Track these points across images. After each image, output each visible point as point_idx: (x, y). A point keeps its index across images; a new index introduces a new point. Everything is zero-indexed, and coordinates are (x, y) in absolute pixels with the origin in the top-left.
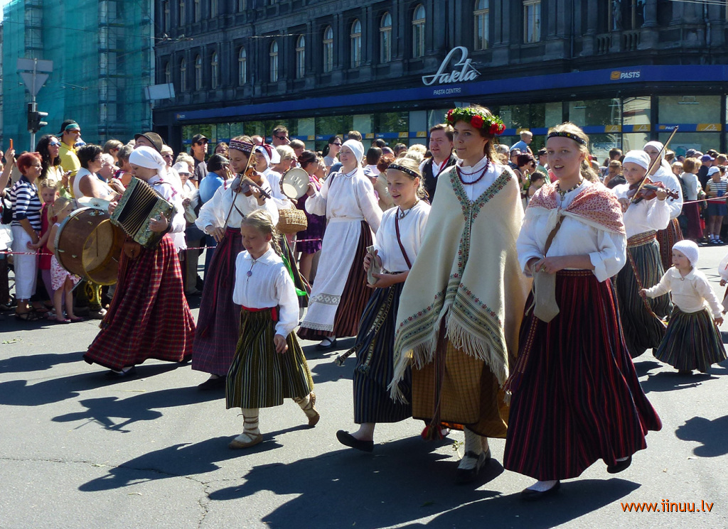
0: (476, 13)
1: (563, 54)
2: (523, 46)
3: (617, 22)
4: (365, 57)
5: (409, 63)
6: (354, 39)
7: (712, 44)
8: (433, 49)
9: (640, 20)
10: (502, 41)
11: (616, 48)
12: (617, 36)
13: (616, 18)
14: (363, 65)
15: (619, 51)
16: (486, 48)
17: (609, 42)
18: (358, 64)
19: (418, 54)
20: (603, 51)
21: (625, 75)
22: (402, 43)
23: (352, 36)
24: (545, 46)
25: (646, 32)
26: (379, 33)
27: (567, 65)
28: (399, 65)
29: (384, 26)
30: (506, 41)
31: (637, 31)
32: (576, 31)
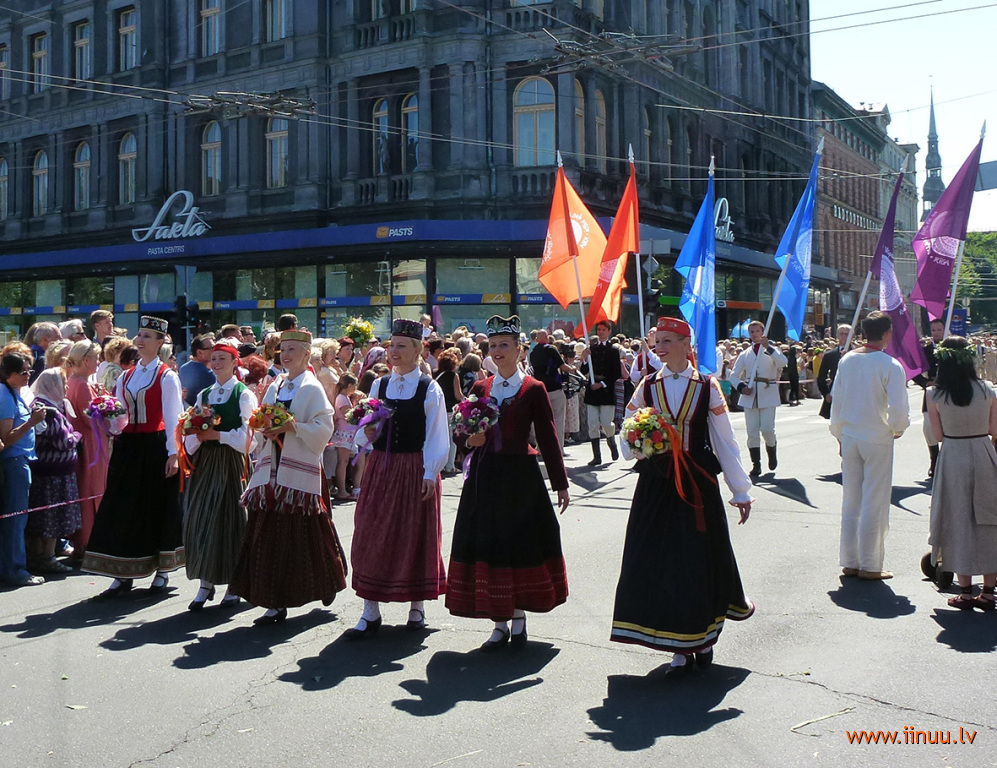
0: (204, 147)
1: (317, 204)
2: (266, 193)
3: (384, 164)
4: (53, 202)
5: (114, 212)
6: (38, 177)
7: (499, 194)
8: (147, 194)
9: (412, 163)
10: (238, 184)
11: (383, 197)
12: (383, 182)
13: (383, 160)
14: (50, 213)
15: (386, 201)
16: (217, 193)
17: (374, 189)
18: (44, 211)
19: (126, 199)
20: (367, 200)
21: (394, 232)
22: (104, 183)
23: (35, 173)
24: (293, 192)
25: (419, 178)
26: (73, 169)
27: (322, 218)
28: (101, 214)
29: (79, 160)
30: (244, 185)
31: (408, 177)
32: (333, 174)
